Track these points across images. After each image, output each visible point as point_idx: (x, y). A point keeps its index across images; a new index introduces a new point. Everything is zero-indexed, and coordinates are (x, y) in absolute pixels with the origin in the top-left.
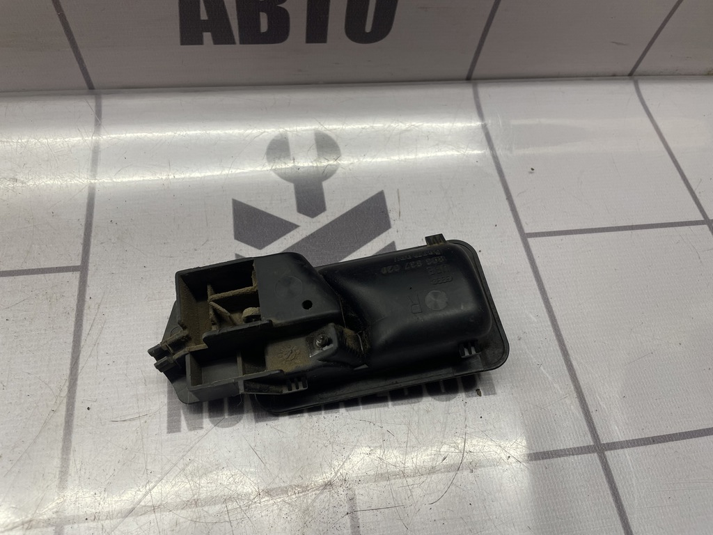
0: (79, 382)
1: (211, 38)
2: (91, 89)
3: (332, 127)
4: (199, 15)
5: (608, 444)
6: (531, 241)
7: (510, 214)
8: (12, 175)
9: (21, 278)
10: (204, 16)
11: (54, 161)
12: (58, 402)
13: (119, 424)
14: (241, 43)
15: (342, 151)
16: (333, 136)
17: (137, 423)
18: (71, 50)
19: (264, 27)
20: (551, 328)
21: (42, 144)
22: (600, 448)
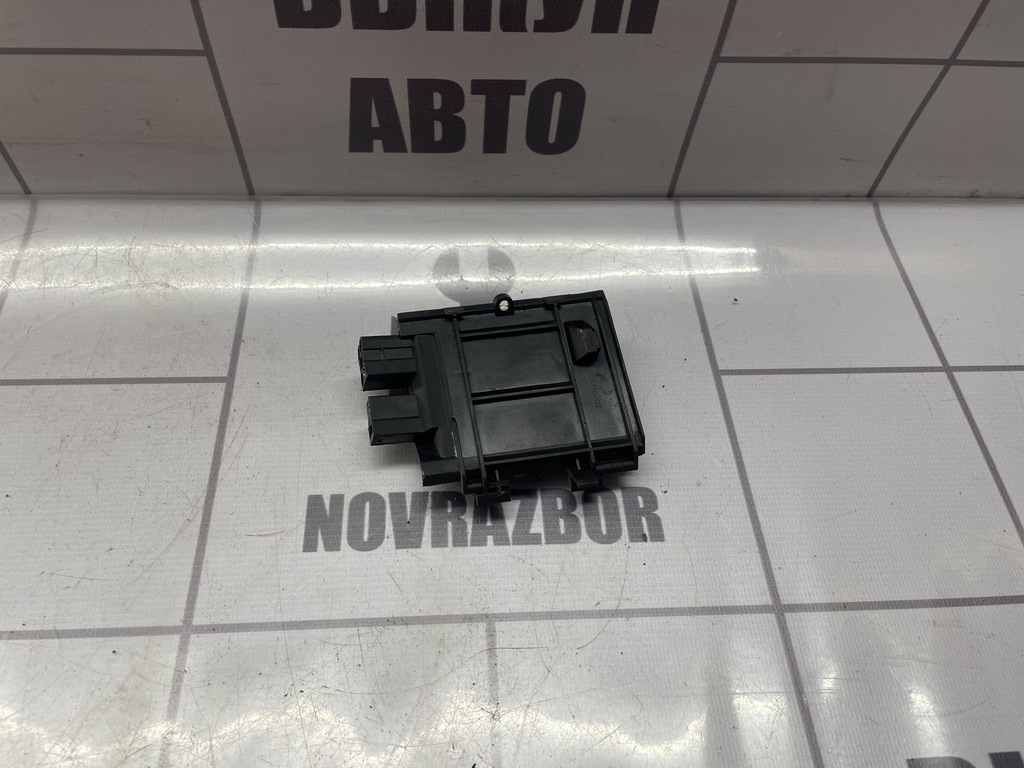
0: (217, 494)
1: (381, 146)
2: (252, 195)
3: (507, 244)
4: (370, 123)
5: (789, 605)
6: (725, 379)
7: (703, 348)
8: (164, 281)
9: (166, 385)
10: (375, 123)
11: (208, 266)
12: (195, 512)
13: (254, 538)
14: (413, 151)
15: (517, 270)
16: (508, 253)
17: (273, 538)
18: (235, 153)
19: (438, 135)
20: (737, 475)
21: (198, 250)
22: (779, 609)
